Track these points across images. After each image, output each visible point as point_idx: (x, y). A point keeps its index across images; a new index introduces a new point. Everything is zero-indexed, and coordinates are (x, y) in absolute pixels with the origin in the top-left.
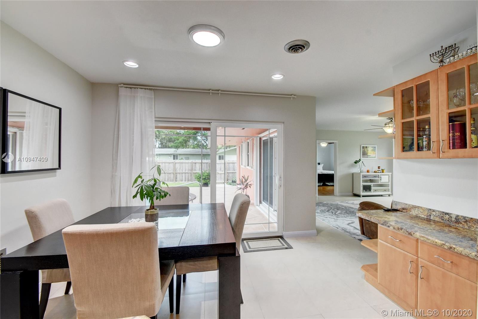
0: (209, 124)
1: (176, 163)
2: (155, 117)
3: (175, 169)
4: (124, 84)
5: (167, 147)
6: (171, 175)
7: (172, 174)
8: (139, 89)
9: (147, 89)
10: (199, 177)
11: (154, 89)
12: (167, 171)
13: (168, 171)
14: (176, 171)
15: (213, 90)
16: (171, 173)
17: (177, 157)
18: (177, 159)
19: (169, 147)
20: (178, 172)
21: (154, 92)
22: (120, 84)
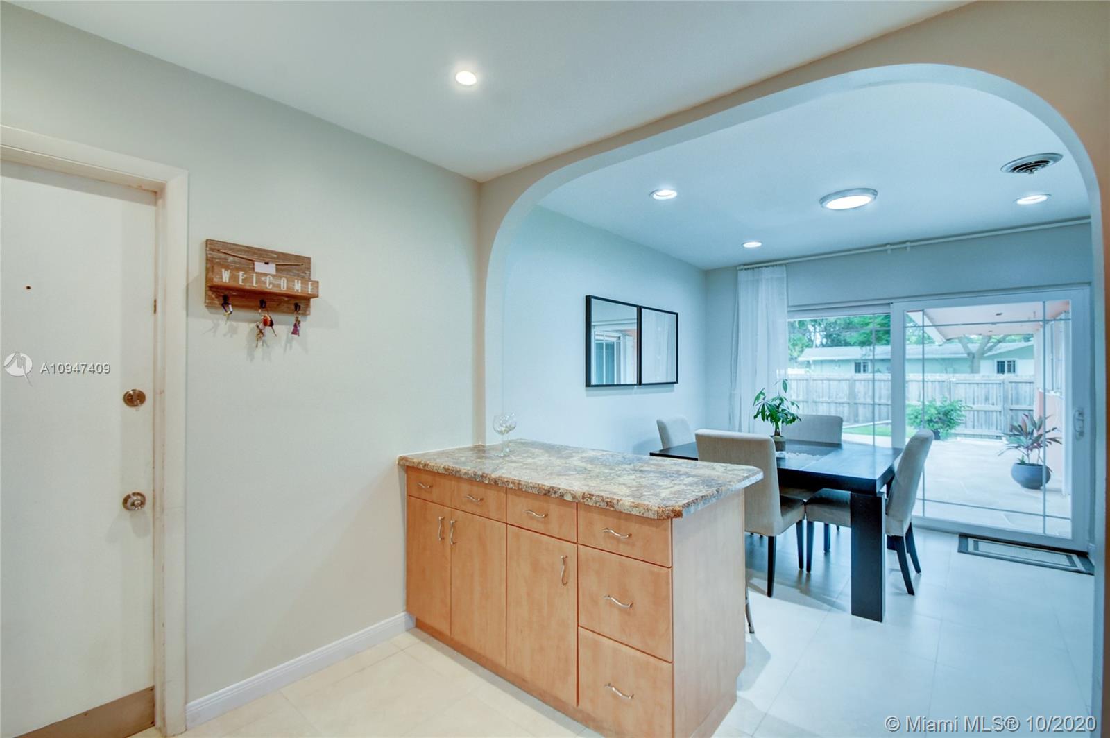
0: (887, 307)
1: (855, 381)
2: (789, 307)
3: (853, 394)
4: (744, 265)
5: (840, 342)
6: (843, 407)
7: (845, 405)
8: (764, 268)
9: (776, 265)
10: (912, 414)
11: (785, 264)
12: (834, 397)
13: (836, 398)
14: (855, 398)
15: (891, 244)
16: (843, 403)
17: (864, 366)
18: (864, 370)
19: (847, 344)
20: (862, 400)
21: (787, 270)
22: (740, 265)
